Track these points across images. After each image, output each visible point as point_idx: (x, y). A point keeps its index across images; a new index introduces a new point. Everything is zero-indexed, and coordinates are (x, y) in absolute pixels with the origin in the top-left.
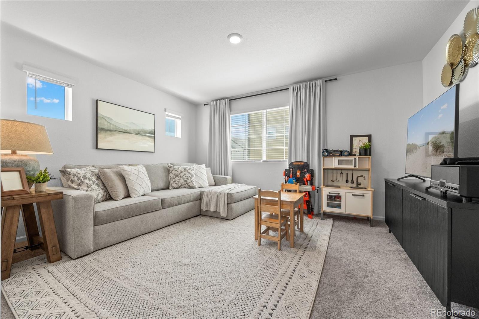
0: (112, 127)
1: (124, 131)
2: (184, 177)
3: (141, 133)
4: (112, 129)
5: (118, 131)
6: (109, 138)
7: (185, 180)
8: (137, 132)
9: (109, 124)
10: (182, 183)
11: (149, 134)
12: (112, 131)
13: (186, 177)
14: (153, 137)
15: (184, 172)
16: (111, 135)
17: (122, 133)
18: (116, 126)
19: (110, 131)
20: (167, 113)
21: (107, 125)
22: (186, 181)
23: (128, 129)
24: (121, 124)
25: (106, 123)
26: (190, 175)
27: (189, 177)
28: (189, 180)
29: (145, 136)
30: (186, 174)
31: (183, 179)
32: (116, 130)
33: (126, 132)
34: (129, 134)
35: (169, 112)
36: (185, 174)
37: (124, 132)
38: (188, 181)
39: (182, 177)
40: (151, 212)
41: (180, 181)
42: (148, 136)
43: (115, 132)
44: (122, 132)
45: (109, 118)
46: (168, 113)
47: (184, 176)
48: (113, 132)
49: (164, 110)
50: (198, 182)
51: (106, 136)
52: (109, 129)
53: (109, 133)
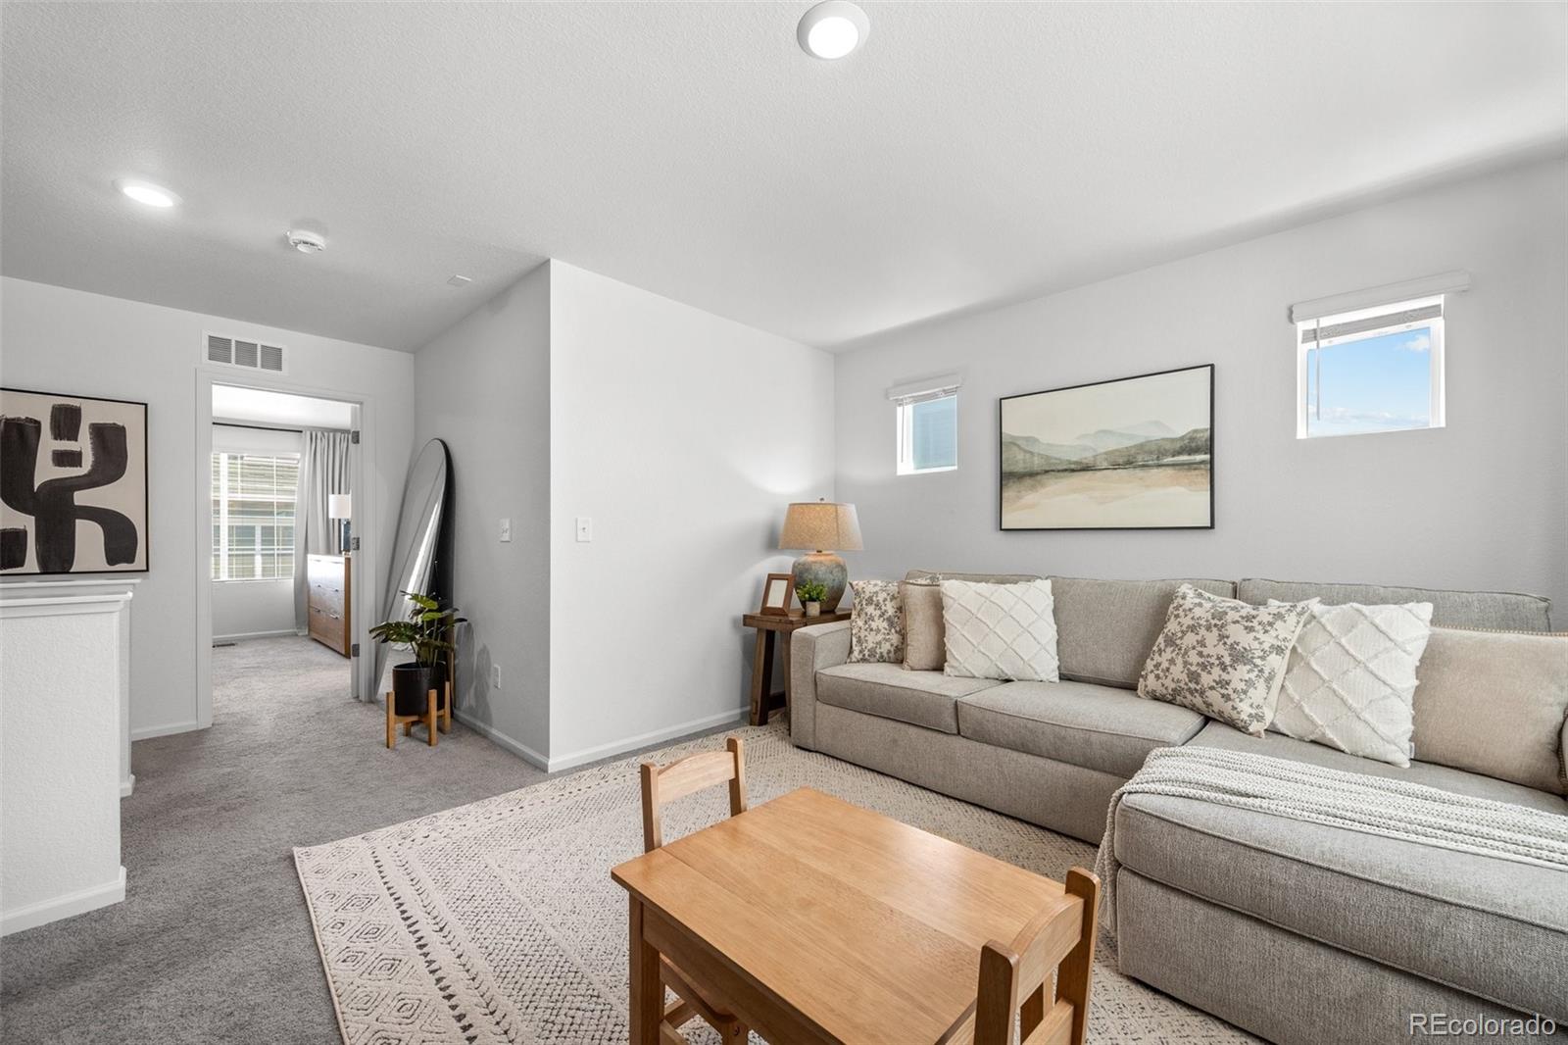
0: (1037, 464)
1: (1073, 466)
2: (1194, 658)
3: (1140, 461)
4: (1036, 468)
5: (1053, 471)
6: (1030, 497)
7: (1193, 668)
8: (1121, 461)
9: (1028, 456)
10: (1179, 681)
11: (1180, 453)
12: (1037, 474)
13: (1200, 654)
14: (1202, 462)
15: (1203, 632)
16: (1033, 488)
17: (1066, 474)
18: (1048, 458)
19: (1032, 475)
20: (1302, 326)
21: (1024, 461)
22: (1194, 677)
23: (1086, 456)
24: (1062, 446)
25: (1020, 456)
26: (1226, 654)
27: (1212, 660)
28: (1209, 673)
29: (1159, 466)
30: (1207, 642)
31: (1186, 663)
32: (1047, 469)
33: (1079, 467)
34: (1090, 473)
35: (1317, 316)
36: (1202, 643)
37: (1073, 471)
38: (1206, 680)
39: (1186, 653)
40: (923, 727)
41: (1172, 667)
42: (1173, 465)
43: (1045, 477)
44: (1066, 470)
45: (1027, 439)
46: (1314, 322)
47: (1194, 648)
48: (1039, 477)
49: (1285, 313)
50: (1301, 708)
51: (1019, 492)
52: (1028, 470)
53: (1028, 482)
